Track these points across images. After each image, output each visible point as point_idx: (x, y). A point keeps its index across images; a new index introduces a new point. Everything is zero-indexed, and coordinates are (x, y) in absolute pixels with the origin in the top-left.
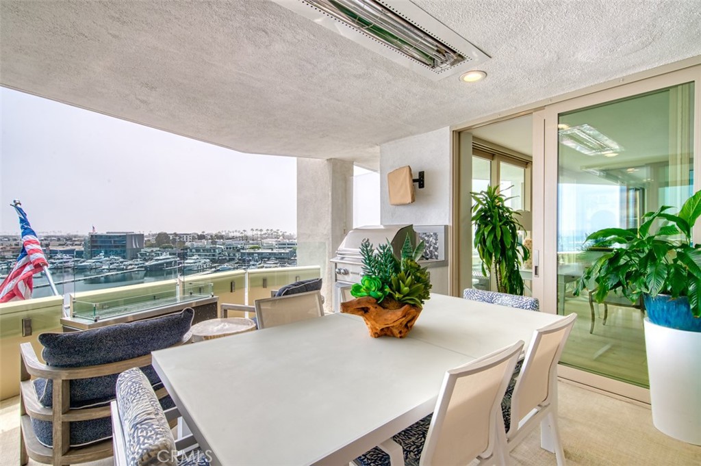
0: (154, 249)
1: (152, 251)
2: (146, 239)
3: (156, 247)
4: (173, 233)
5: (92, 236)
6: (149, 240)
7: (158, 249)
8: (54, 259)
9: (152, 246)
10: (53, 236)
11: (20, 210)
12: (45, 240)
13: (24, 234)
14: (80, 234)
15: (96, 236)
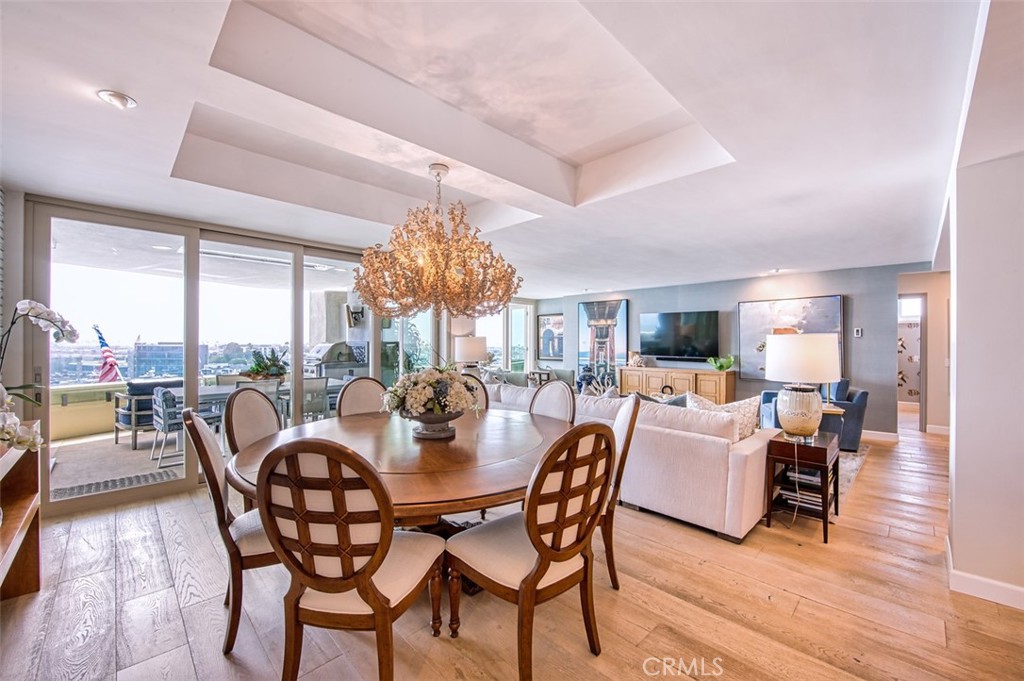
0: (222, 365)
1: (219, 367)
2: (211, 352)
3: (224, 362)
4: (246, 343)
5: (139, 348)
6: (215, 354)
7: (227, 364)
8: (89, 378)
9: (218, 361)
10: (86, 348)
11: (98, 331)
12: (76, 352)
13: (102, 346)
14: (122, 345)
15: (144, 347)
